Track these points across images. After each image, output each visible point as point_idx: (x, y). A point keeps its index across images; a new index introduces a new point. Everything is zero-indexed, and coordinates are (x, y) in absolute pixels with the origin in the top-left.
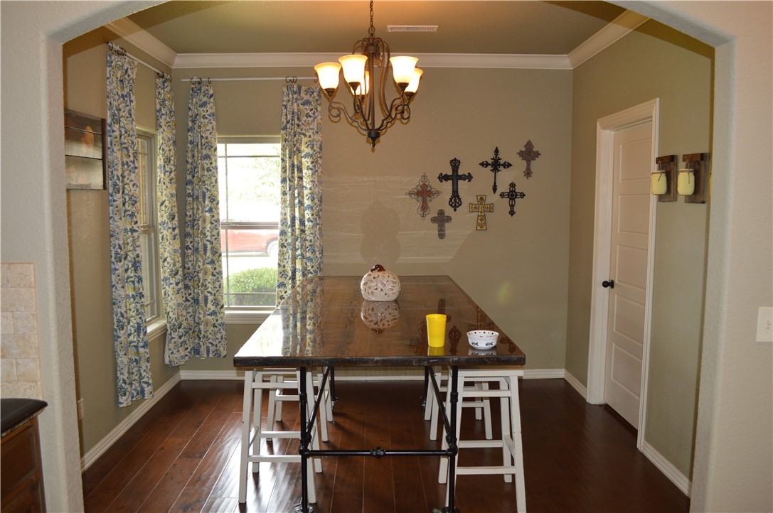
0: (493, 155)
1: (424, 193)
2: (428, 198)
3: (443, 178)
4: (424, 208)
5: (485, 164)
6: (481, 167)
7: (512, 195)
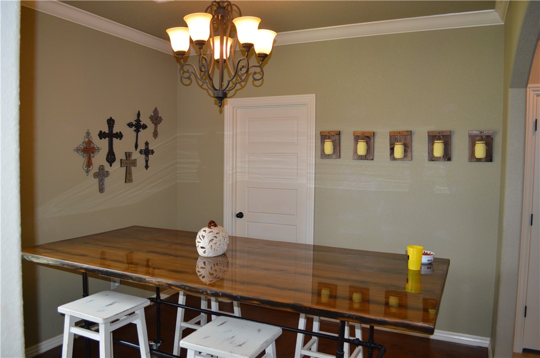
0: (136, 118)
1: (88, 150)
2: (92, 155)
3: (102, 135)
4: (89, 164)
5: (130, 125)
6: (128, 127)
7: (147, 152)
